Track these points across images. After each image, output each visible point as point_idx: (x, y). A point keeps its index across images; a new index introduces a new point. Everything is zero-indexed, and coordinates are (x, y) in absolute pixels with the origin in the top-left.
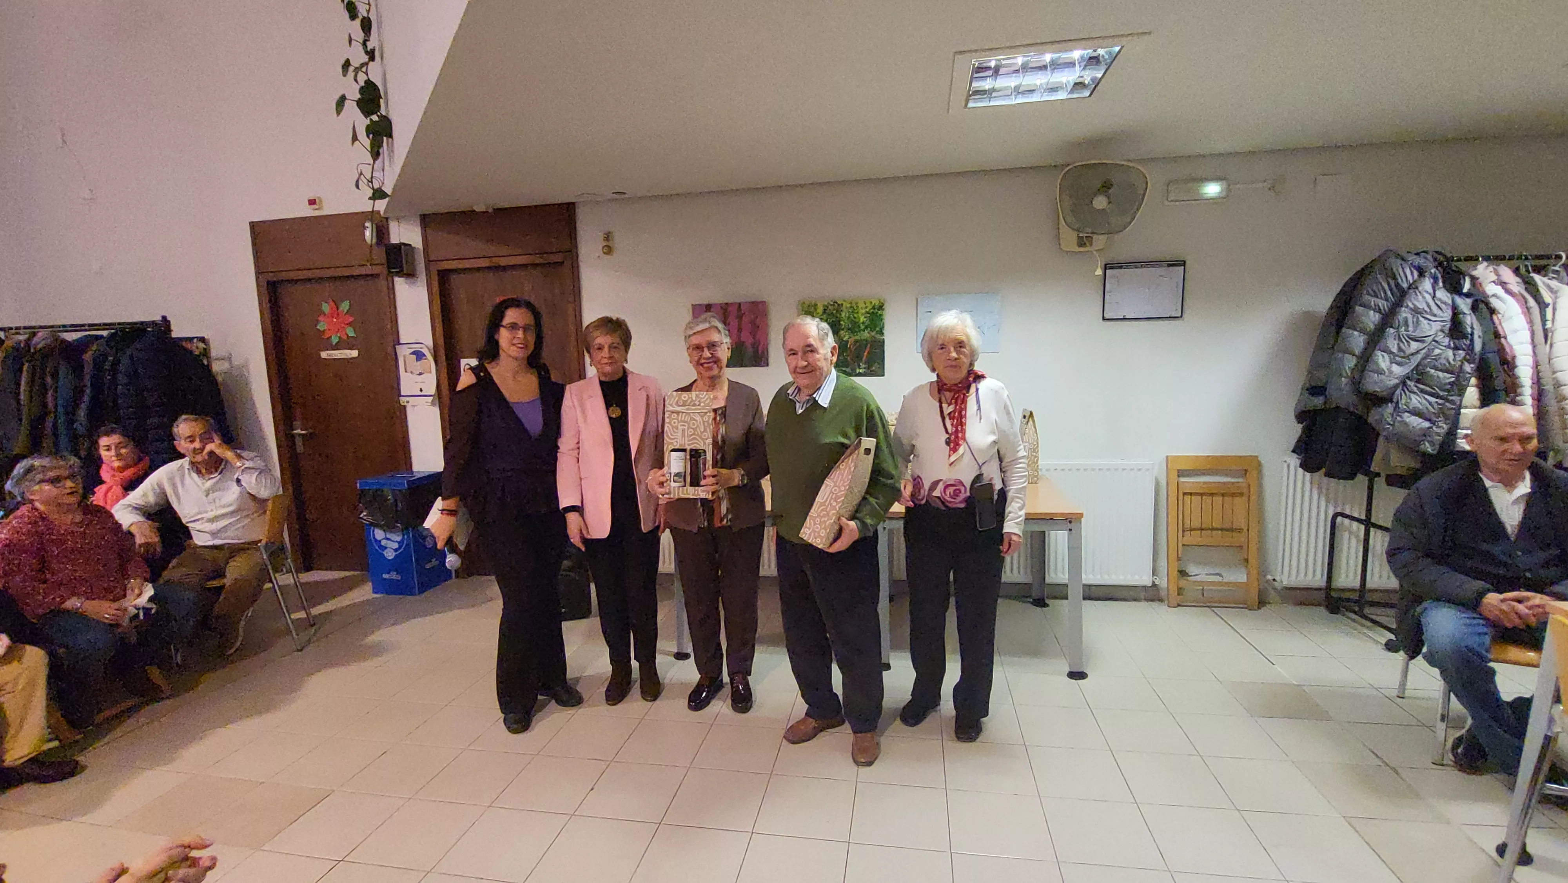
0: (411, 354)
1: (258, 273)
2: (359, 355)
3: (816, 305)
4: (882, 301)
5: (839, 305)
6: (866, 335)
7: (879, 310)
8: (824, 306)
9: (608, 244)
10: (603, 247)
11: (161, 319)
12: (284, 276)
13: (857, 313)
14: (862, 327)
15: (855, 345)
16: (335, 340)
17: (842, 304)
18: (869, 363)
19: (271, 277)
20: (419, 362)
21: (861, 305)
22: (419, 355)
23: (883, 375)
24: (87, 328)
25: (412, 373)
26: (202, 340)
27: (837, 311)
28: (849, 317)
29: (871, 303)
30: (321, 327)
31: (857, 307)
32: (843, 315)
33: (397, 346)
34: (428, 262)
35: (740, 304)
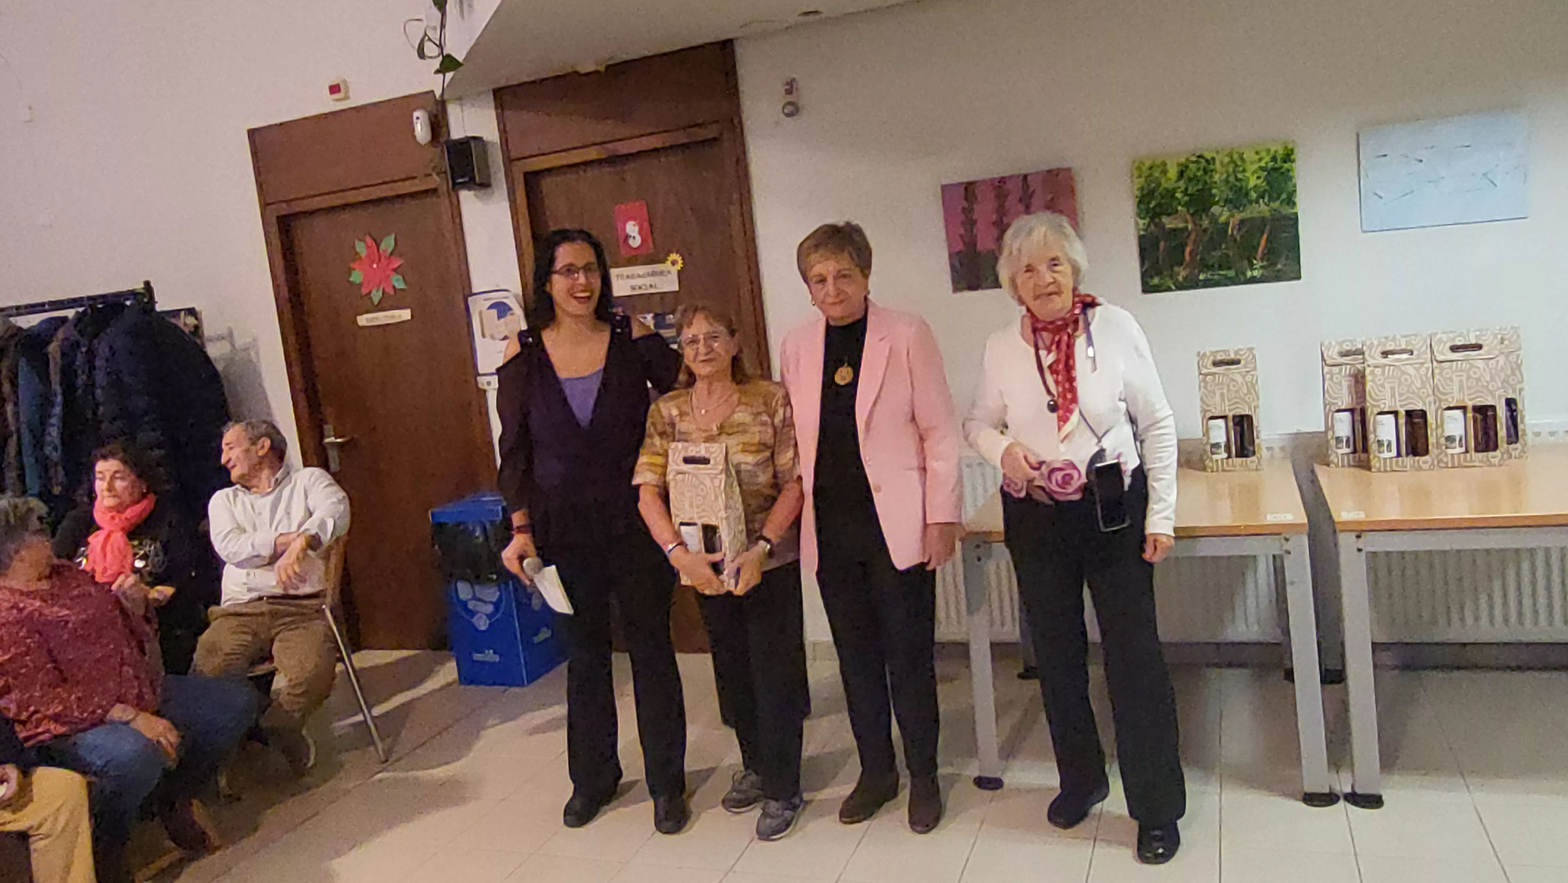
0: (491, 307)
1: (265, 205)
2: (412, 316)
3: (1164, 164)
4: (1290, 146)
5: (1207, 161)
6: (1262, 209)
7: (1285, 162)
8: (1179, 165)
9: (790, 98)
10: (784, 108)
11: (142, 286)
12: (297, 207)
13: (1244, 171)
14: (1254, 195)
15: (1240, 229)
16: (376, 296)
17: (1213, 159)
18: (1271, 255)
19: (284, 210)
20: (502, 320)
21: (1249, 155)
22: (502, 309)
23: (1299, 278)
24: (47, 307)
25: (493, 337)
26: (191, 312)
27: (1205, 171)
28: (1227, 181)
29: (1268, 151)
30: (357, 277)
31: (1242, 159)
32: (1217, 177)
33: (470, 299)
34: (509, 161)
35: (1025, 177)
